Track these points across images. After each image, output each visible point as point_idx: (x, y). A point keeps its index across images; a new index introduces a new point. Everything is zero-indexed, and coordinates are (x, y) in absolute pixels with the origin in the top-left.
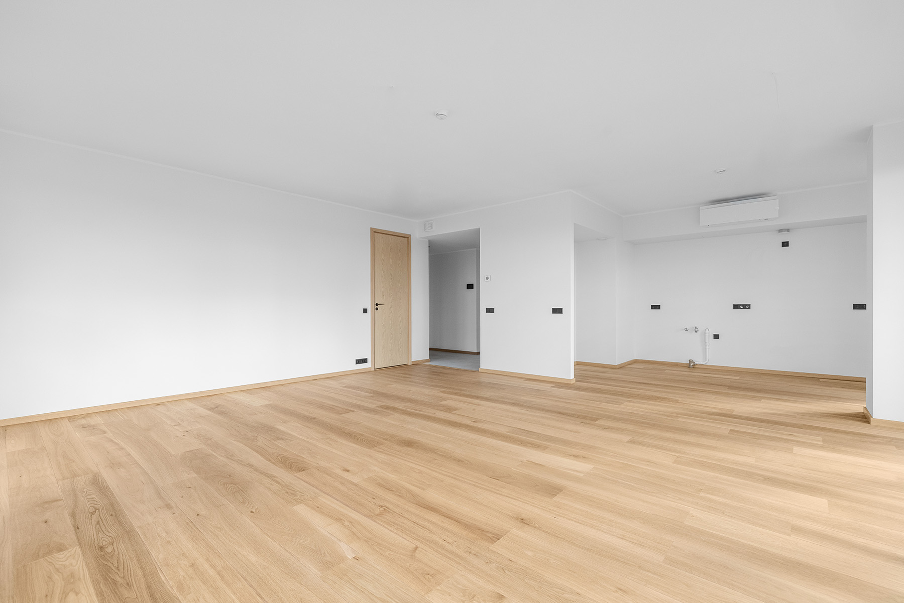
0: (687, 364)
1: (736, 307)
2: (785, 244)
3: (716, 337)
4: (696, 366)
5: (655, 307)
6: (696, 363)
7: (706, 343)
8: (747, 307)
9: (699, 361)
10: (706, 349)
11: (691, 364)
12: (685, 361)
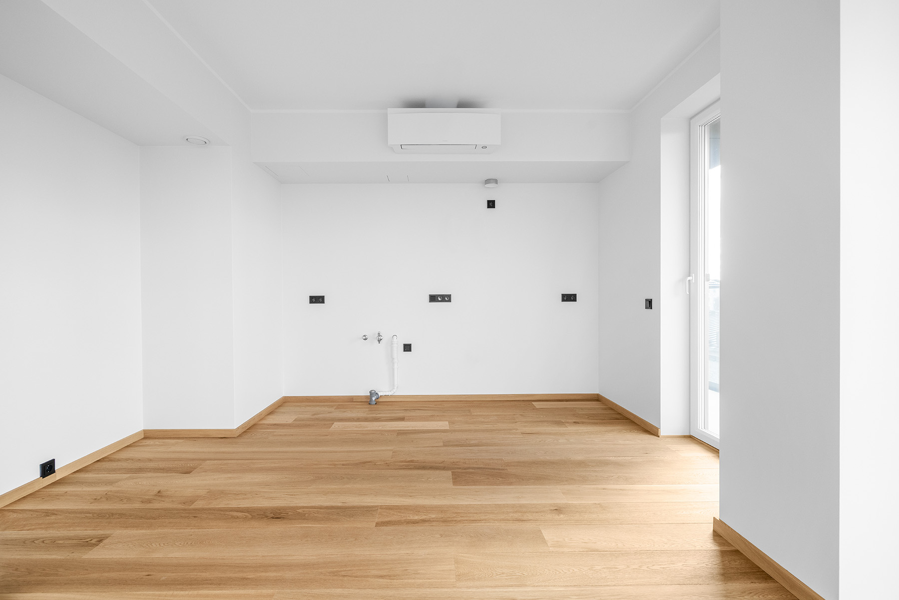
0: (366, 397)
1: (433, 298)
2: (491, 204)
3: (407, 348)
4: (380, 400)
5: (317, 300)
6: (380, 394)
7: (393, 359)
8: (446, 298)
9: (384, 390)
10: (393, 369)
11: (374, 399)
12: (364, 392)
